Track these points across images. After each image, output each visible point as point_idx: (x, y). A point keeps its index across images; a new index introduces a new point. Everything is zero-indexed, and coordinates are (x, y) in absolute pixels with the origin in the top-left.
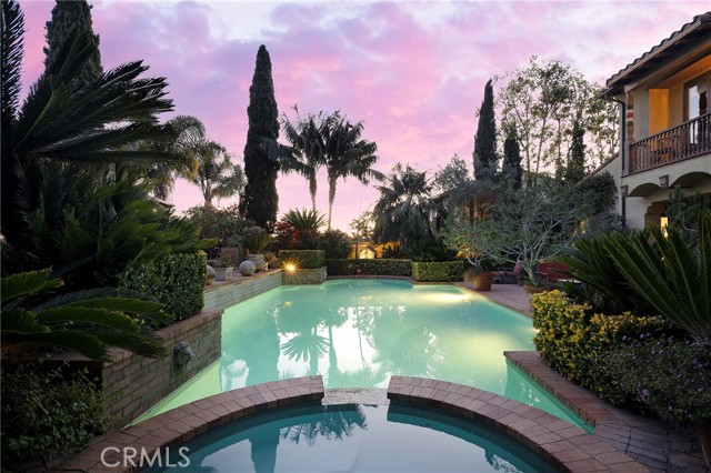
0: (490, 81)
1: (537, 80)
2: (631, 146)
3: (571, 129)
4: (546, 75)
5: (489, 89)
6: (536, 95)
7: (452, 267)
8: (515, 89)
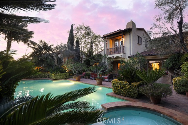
0: (73, 25)
1: (84, 28)
2: (107, 49)
3: (90, 42)
4: (86, 28)
5: (72, 26)
6: (83, 32)
7: (66, 75)
8: (78, 29)
